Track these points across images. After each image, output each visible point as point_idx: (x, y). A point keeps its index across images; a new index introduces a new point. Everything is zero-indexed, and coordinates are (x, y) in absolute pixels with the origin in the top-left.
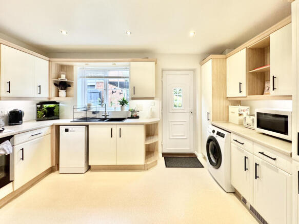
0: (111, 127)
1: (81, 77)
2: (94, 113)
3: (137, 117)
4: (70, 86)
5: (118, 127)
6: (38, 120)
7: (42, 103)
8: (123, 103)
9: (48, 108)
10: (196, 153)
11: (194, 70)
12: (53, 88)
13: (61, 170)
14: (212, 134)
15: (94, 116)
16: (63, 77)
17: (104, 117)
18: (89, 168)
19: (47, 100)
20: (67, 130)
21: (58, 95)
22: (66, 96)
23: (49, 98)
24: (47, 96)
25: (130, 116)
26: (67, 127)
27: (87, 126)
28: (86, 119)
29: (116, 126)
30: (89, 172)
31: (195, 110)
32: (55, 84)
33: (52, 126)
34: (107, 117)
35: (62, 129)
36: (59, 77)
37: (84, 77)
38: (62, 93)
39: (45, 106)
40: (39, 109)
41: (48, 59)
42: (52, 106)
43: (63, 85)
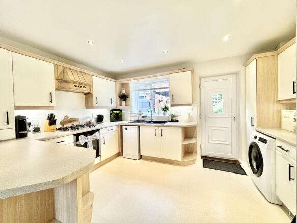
0: (155, 128)
1: (134, 91)
2: (143, 117)
3: (177, 121)
4: (128, 98)
5: (161, 128)
6: (111, 121)
7: (112, 110)
8: (165, 109)
9: (116, 114)
10: (240, 161)
11: (237, 74)
12: (118, 100)
13: (124, 155)
14: (254, 140)
15: (143, 119)
16: (124, 92)
17: (150, 121)
18: (141, 157)
20: (126, 129)
21: (121, 105)
22: (126, 105)
23: (116, 107)
24: (115, 106)
25: (170, 120)
26: (126, 126)
27: (139, 126)
28: (138, 121)
29: (159, 128)
30: (141, 160)
31: (239, 115)
32: (119, 97)
33: (118, 125)
34: (153, 121)
35: (124, 127)
36: (121, 92)
37: (136, 91)
38: (124, 103)
39: (115, 112)
40: (111, 114)
41: (115, 80)
42: (118, 112)
43: (124, 98)
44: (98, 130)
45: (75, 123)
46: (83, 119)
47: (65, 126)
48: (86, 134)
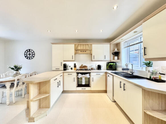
6: (107, 69)
7: (108, 63)
12: (112, 56)
13: (107, 94)
16: (116, 50)
19: (109, 61)
21: (114, 59)
22: (118, 59)
27: (113, 76)
32: (113, 54)
36: (114, 50)
39: (110, 64)
40: (107, 65)
44: (89, 73)
45: (86, 68)
46: (90, 67)
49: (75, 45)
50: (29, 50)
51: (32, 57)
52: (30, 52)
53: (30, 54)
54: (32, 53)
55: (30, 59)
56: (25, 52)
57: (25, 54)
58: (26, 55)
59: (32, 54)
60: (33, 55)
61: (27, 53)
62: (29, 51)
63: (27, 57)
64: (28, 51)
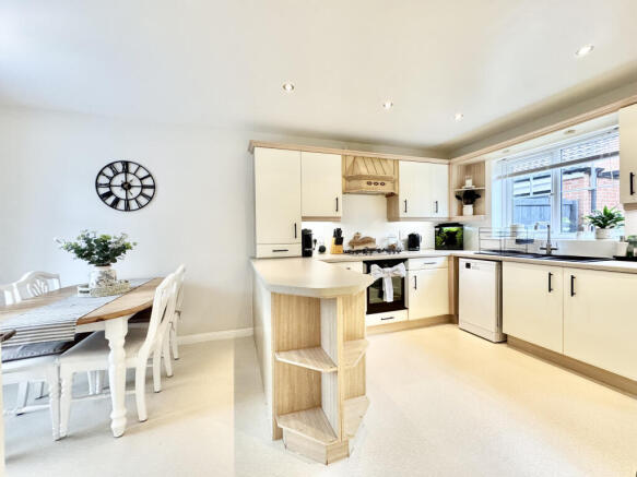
0: (551, 270)
1: (499, 178)
2: (519, 241)
4: (479, 196)
5: (568, 273)
6: (437, 248)
7: (441, 226)
9: (448, 233)
12: (455, 202)
15: (521, 247)
16: (469, 184)
18: (505, 339)
19: (446, 221)
20: (468, 266)
21: (461, 214)
22: (474, 214)
23: (450, 218)
24: (446, 215)
25: (623, 254)
26: (469, 261)
27: (500, 263)
30: (503, 346)
32: (458, 197)
33: (449, 257)
35: (462, 263)
36: (463, 184)
37: (505, 176)
38: (468, 209)
39: (446, 229)
40: (438, 234)
41: (447, 161)
42: (454, 229)
43: (470, 197)
44: (404, 260)
45: (370, 246)
46: (384, 240)
47: (356, 248)
48: (383, 264)
49: (345, 157)
50: (126, 164)
51: (143, 200)
52: (130, 177)
53: (127, 186)
54: (141, 179)
55: (127, 208)
56: (101, 173)
57: (98, 185)
58: (103, 191)
59: (143, 187)
60: (149, 192)
61: (111, 179)
62: (126, 171)
63: (110, 200)
64: (119, 167)
